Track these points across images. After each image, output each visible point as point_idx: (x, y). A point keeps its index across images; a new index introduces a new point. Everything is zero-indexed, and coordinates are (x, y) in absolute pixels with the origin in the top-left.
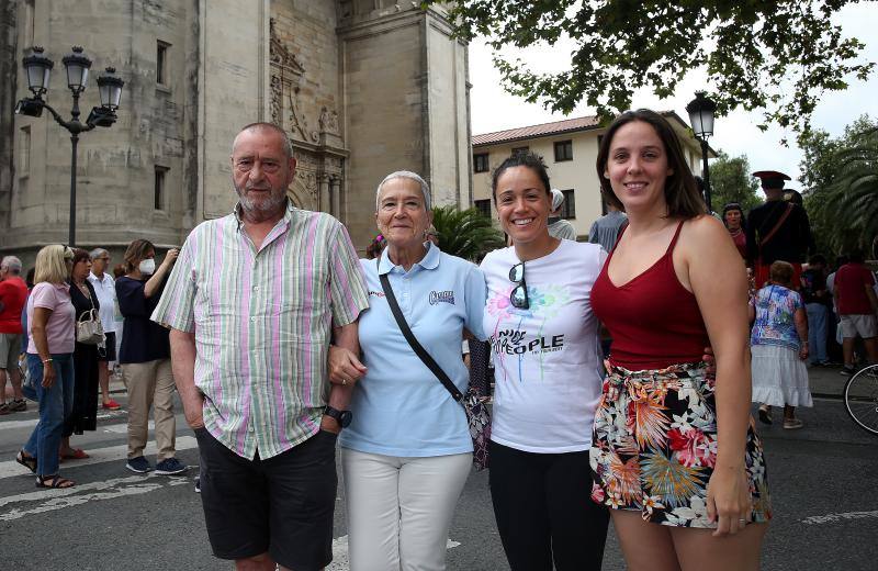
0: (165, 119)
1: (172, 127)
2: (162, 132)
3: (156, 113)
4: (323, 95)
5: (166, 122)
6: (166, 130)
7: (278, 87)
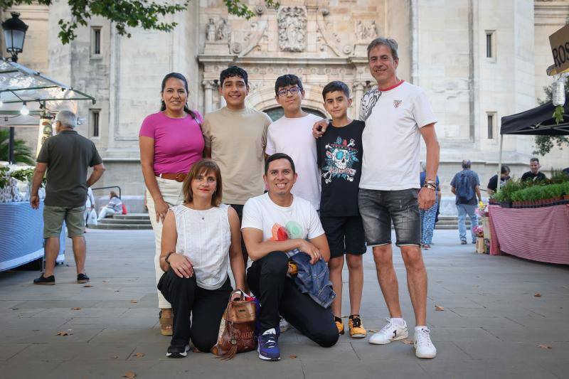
0: (98, 77)
1: (102, 82)
2: (95, 87)
3: (90, 75)
4: (363, 9)
5: (98, 79)
6: (98, 84)
7: (303, 15)
